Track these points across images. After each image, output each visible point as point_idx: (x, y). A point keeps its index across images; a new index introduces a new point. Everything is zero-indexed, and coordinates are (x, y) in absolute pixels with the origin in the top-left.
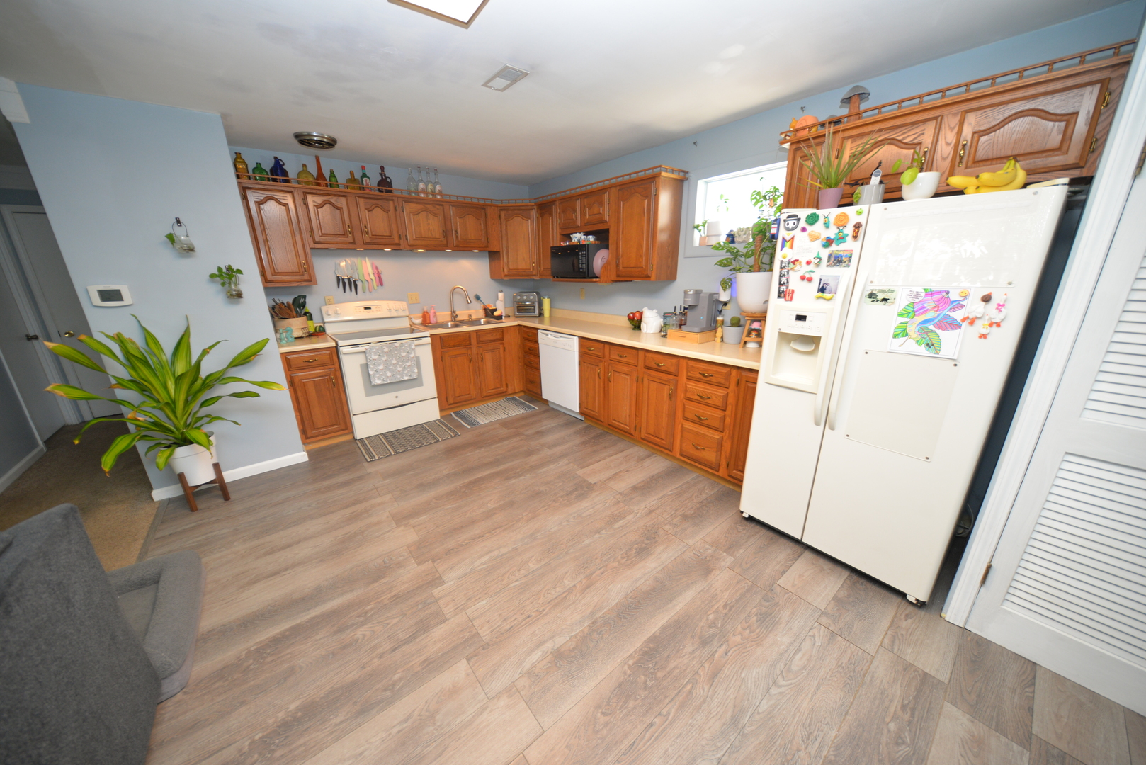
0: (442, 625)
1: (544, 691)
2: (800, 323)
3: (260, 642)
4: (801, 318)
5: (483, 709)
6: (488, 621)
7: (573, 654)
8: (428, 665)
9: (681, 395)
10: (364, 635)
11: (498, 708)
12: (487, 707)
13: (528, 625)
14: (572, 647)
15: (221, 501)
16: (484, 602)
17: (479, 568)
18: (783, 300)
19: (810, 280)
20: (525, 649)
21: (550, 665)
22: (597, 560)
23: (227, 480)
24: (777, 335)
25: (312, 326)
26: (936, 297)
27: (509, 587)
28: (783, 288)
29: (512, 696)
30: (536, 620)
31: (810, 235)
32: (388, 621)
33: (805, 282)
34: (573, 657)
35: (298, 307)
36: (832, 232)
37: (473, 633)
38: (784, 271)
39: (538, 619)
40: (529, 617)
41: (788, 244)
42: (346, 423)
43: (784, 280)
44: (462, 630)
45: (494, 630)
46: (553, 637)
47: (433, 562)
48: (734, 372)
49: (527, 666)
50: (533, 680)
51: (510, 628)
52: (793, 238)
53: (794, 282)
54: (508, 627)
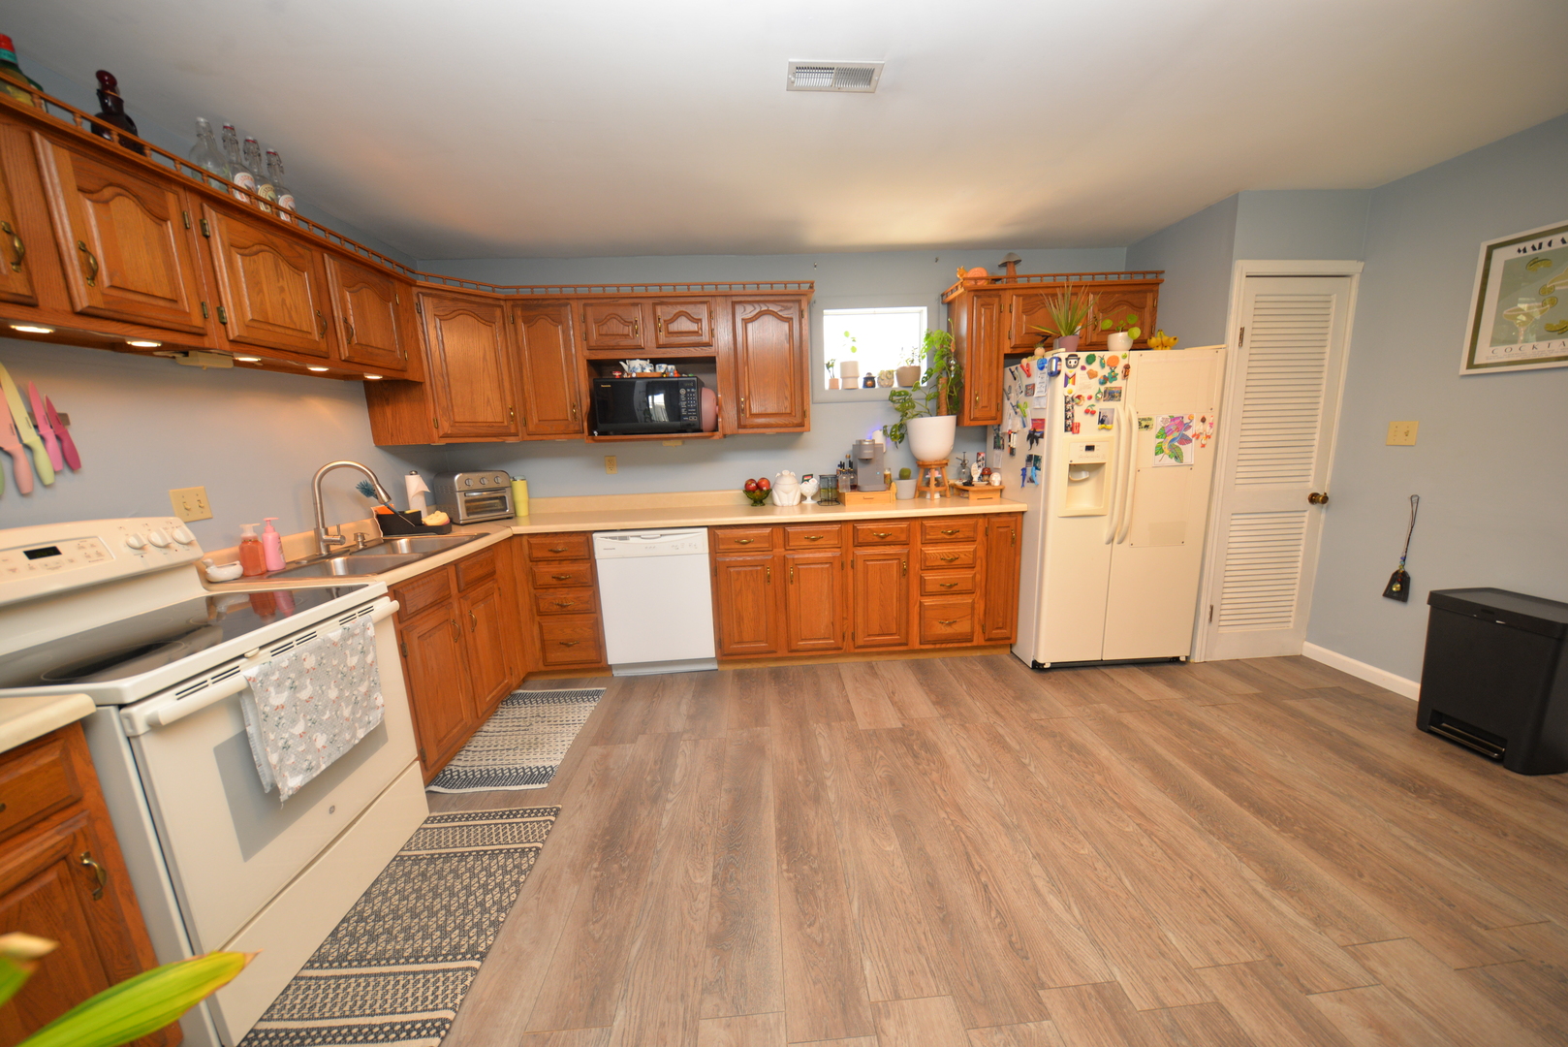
2: (1090, 453)
4: (1090, 448)
5: (1399, 996)
6: (1216, 943)
11: (1389, 976)
12: (1393, 989)
13: (1221, 897)
14: (1258, 867)
16: (1170, 936)
18: (1070, 433)
19: (1093, 413)
20: (1270, 915)
21: (1296, 898)
24: (1067, 467)
26: (1177, 421)
28: (1069, 422)
29: (1364, 955)
31: (1089, 373)
33: (1089, 415)
34: (1276, 872)
36: (1106, 371)
37: (1246, 971)
38: (1069, 406)
41: (1071, 381)
43: (1069, 414)
44: (1241, 986)
45: (1235, 941)
48: (981, 521)
49: (1303, 923)
50: (1328, 924)
52: (1074, 375)
53: (1079, 414)
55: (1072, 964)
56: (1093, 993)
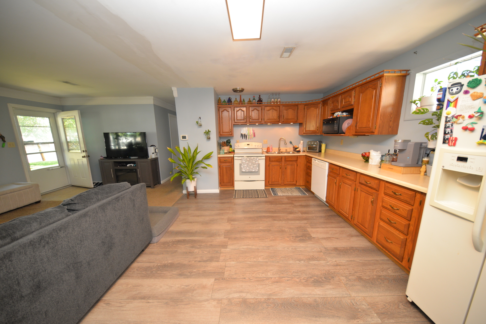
0: (216, 262)
1: (229, 311)
2: (462, 163)
3: (176, 240)
4: (462, 159)
5: (207, 300)
6: (230, 271)
8: (204, 273)
9: (380, 204)
10: (196, 252)
11: (211, 304)
12: (209, 301)
13: (242, 282)
14: (252, 302)
15: (194, 198)
16: (234, 263)
17: (241, 249)
18: (447, 145)
19: (472, 130)
20: (235, 290)
21: (239, 303)
22: (290, 273)
23: (198, 193)
24: (441, 171)
25: (231, 150)
27: (246, 262)
28: (447, 136)
29: (218, 303)
30: (246, 281)
31: (472, 96)
32: (204, 252)
33: (468, 132)
34: (249, 306)
35: (228, 143)
37: (223, 271)
38: (449, 124)
39: (248, 282)
40: (244, 278)
41: (453, 104)
42: (233, 183)
43: (448, 130)
44: (221, 268)
45: (230, 275)
46: (248, 293)
47: (229, 239)
48: (419, 195)
49: (231, 296)
50: (229, 303)
51: (235, 278)
52: (457, 99)
53: (457, 131)
54: (235, 277)
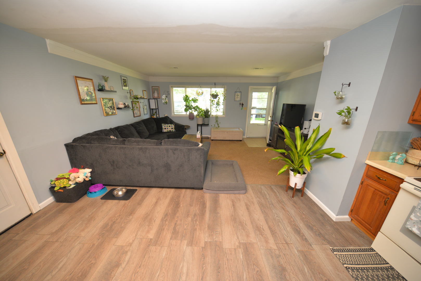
1: (119, 252)
5: (136, 235)
7: (111, 271)
10: (188, 219)
13: (138, 264)
14: (113, 273)
20: (133, 256)
21: (120, 260)
29: (129, 244)
30: (135, 268)
37: (157, 244)
40: (140, 267)
44: (162, 242)
51: (144, 257)
54: (146, 257)
55: (193, 251)
56: (193, 245)
